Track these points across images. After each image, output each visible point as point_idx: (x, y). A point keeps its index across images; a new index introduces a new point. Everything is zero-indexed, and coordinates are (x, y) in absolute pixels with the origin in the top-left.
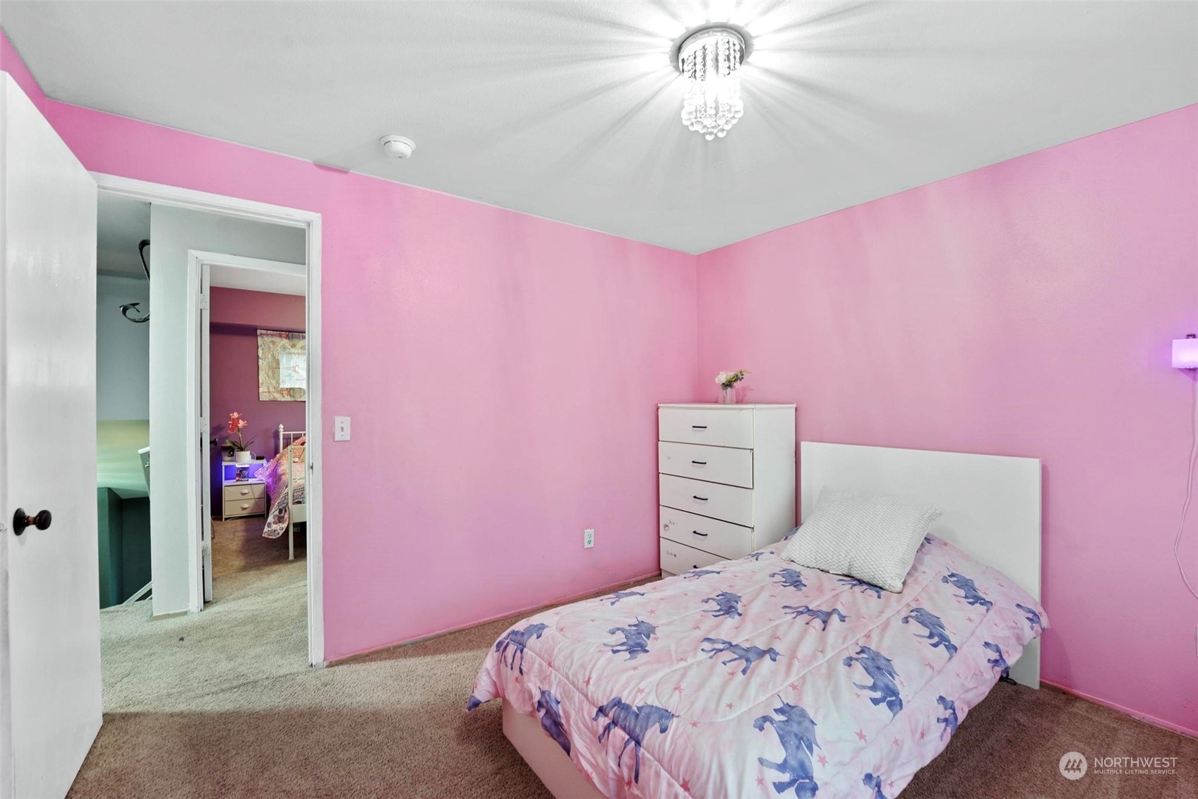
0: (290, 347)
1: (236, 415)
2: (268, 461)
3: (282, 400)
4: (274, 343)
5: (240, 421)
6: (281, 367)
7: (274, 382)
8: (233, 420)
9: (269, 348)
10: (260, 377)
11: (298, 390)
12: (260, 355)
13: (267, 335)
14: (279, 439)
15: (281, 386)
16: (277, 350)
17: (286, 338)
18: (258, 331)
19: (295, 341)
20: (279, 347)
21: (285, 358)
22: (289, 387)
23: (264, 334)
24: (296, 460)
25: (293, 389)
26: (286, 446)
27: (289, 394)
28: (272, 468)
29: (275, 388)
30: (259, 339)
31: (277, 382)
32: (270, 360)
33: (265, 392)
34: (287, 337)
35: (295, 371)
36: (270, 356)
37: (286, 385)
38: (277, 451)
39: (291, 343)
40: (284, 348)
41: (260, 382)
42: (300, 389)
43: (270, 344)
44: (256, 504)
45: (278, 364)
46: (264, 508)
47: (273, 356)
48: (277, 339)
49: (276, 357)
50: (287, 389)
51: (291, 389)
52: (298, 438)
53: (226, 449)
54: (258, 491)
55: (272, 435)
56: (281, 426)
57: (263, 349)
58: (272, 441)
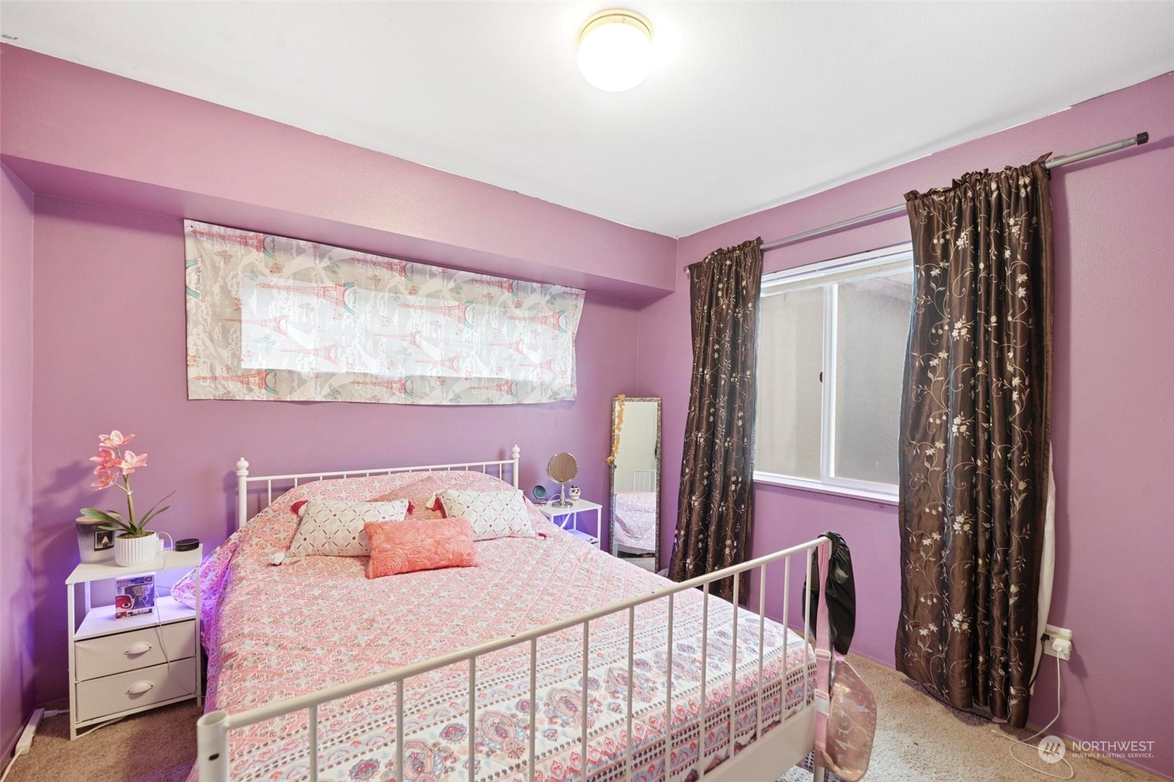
0: (267, 271)
1: (116, 438)
2: (208, 553)
3: (247, 398)
4: (226, 257)
5: (128, 454)
6: (243, 318)
7: (226, 354)
8: (106, 452)
9: (215, 268)
10: (189, 339)
11: (286, 375)
12: (192, 285)
13: (210, 235)
14: (237, 493)
15: (244, 365)
16: (235, 276)
17: (258, 248)
18: (187, 223)
19: (281, 258)
20: (240, 268)
21: (254, 297)
22: (264, 367)
23: (202, 233)
24: (279, 557)
25: (274, 372)
26: (257, 508)
27: (264, 384)
28: (219, 570)
29: (228, 368)
30: (190, 244)
31: (234, 355)
32: (217, 299)
33: (204, 378)
34: (262, 247)
35: (278, 329)
36: (216, 289)
37: (256, 361)
38: (232, 526)
39: (271, 262)
40: (253, 272)
41: (191, 351)
42: (290, 372)
43: (217, 259)
44: (172, 677)
45: (238, 309)
46: (193, 688)
47: (225, 290)
48: (236, 250)
49: (233, 294)
50: (259, 372)
51: (268, 372)
52: (286, 489)
53: (87, 529)
54: (178, 642)
55: (221, 485)
56: (243, 464)
57: (198, 270)
58: (221, 499)
